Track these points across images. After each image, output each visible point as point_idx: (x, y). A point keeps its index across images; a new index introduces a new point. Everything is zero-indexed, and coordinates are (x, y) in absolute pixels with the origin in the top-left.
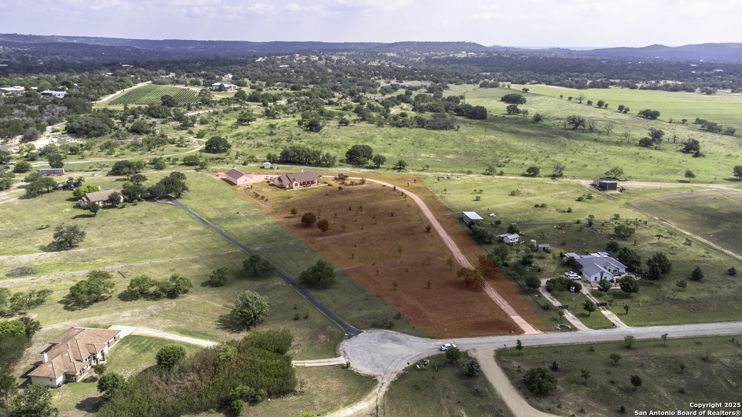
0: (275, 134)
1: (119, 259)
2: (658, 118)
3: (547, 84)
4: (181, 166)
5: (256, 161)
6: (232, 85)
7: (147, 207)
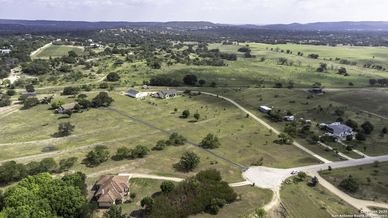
0: (138, 70)
1: (98, 139)
2: (318, 58)
3: (256, 42)
4: (99, 89)
5: (138, 85)
6: (100, 45)
7: (95, 111)
